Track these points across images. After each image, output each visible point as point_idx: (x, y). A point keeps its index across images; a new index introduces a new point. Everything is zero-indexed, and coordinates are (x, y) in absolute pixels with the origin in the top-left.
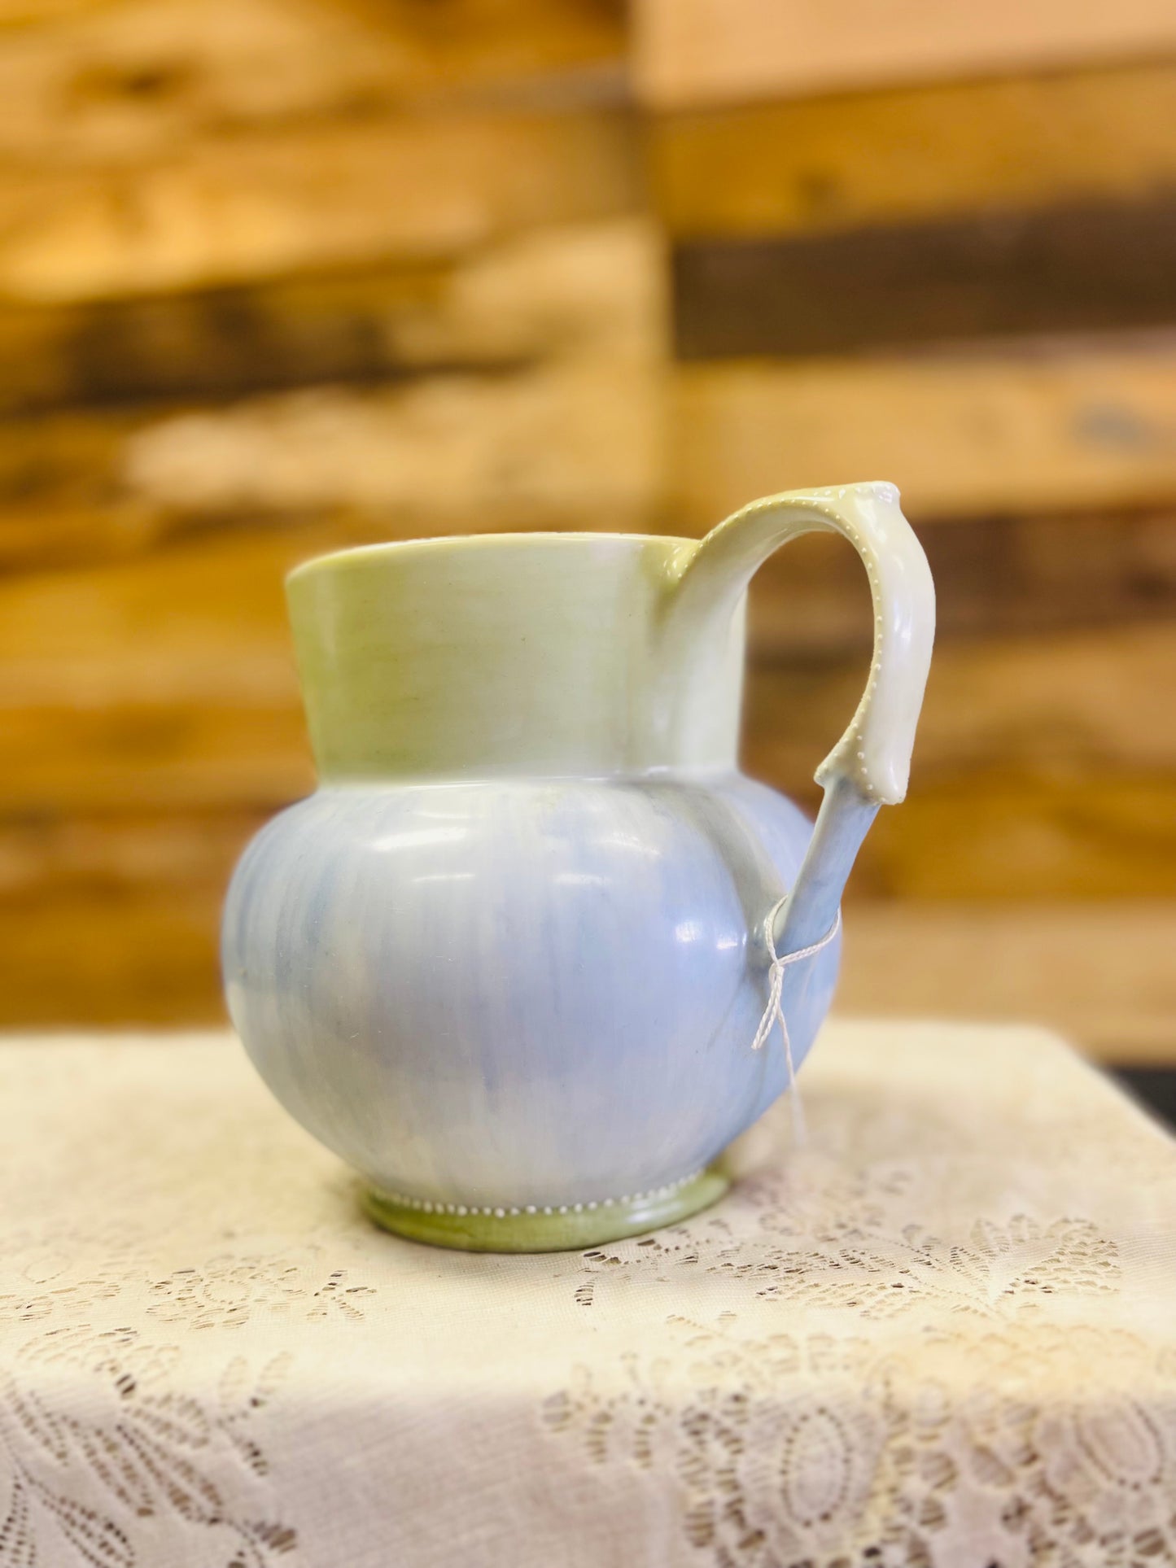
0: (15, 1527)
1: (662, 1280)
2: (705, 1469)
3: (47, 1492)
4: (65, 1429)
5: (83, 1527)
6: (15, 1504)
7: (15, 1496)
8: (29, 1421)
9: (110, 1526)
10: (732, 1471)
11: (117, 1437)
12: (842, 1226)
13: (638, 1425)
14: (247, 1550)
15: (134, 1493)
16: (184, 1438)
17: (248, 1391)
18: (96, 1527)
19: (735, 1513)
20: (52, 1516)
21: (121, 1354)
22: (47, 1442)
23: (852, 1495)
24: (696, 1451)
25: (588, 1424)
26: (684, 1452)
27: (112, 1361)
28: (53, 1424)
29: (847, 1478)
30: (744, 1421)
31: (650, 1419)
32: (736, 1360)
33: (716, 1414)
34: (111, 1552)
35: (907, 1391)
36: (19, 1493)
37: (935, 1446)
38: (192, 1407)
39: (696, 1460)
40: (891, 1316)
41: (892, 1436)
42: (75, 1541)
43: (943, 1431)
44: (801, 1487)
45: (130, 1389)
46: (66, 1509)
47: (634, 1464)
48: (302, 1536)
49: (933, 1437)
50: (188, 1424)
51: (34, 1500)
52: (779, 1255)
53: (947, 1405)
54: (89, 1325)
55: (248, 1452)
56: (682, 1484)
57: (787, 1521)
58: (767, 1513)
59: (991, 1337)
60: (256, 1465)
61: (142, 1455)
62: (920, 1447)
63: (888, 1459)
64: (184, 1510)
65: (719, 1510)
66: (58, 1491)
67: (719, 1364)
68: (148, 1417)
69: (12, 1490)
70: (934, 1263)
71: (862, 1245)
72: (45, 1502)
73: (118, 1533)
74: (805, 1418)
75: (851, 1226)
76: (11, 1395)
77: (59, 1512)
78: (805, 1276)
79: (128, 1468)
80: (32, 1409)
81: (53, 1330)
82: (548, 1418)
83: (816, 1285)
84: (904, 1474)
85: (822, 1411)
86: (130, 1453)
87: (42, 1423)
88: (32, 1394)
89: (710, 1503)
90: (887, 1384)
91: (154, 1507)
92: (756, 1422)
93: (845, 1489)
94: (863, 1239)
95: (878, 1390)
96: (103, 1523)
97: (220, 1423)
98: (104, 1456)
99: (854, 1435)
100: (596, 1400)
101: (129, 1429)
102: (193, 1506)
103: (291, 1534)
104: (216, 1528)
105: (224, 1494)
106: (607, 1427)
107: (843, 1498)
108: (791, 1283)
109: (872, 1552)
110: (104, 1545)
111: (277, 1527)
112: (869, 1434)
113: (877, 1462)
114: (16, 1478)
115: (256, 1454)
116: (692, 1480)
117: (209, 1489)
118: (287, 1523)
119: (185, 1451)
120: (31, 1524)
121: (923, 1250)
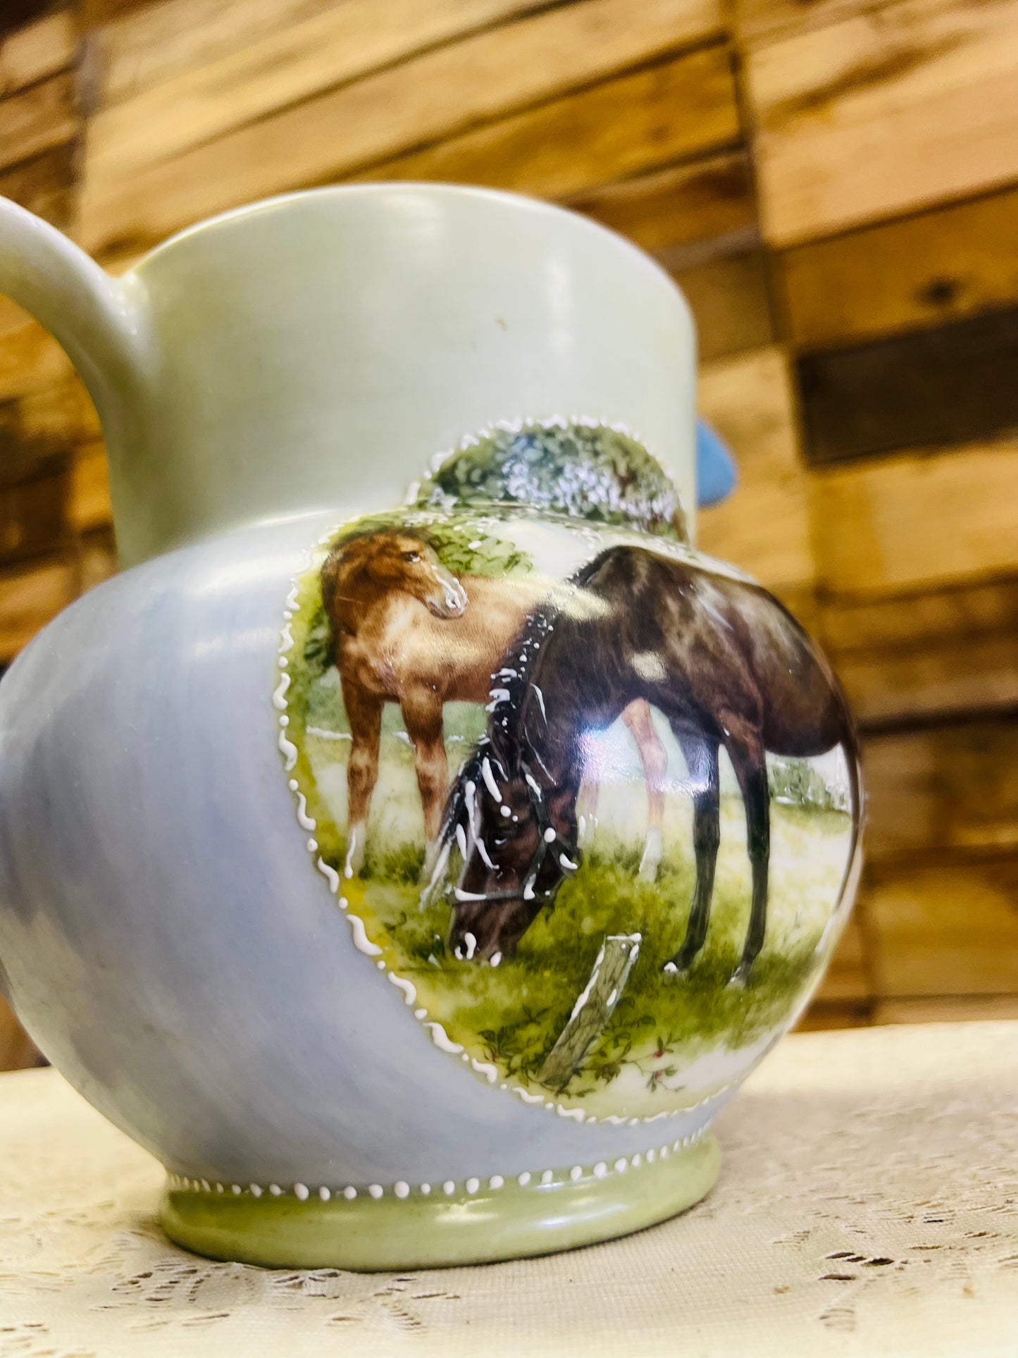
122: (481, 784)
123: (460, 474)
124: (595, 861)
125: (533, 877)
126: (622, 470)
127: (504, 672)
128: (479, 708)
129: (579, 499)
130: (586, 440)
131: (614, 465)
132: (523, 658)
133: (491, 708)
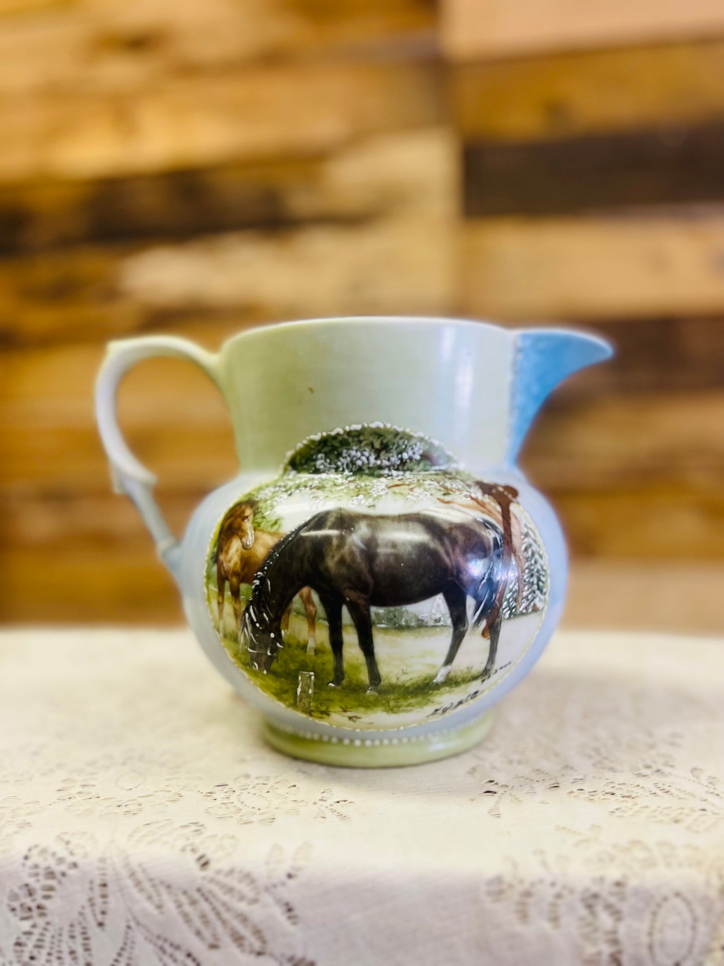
0: (125, 954)
1: (543, 803)
2: (596, 930)
3: (148, 931)
4: (162, 889)
5: (171, 956)
6: (126, 938)
7: (127, 933)
8: (138, 884)
9: (189, 955)
10: (615, 932)
11: (197, 896)
12: (648, 767)
13: (551, 900)
15: (207, 933)
16: (242, 898)
17: (284, 868)
18: (180, 956)
19: (615, 961)
20: (150, 947)
21: (197, 840)
22: (150, 898)
23: (696, 950)
25: (516, 898)
26: (582, 919)
27: (192, 845)
28: (154, 886)
29: (693, 939)
30: (623, 900)
31: (559, 896)
32: (612, 858)
33: (604, 894)
36: (129, 931)
38: (248, 877)
39: (589, 924)
40: (706, 830)
42: (165, 964)
44: (662, 944)
45: (206, 864)
46: (160, 943)
47: (547, 926)
50: (244, 888)
51: (139, 936)
52: (613, 785)
54: (170, 819)
55: (285, 908)
56: (580, 940)
58: (638, 961)
60: (290, 918)
61: (214, 909)
63: (722, 928)
64: (241, 946)
65: (604, 958)
66: (156, 931)
67: (601, 860)
68: (218, 883)
69: (123, 928)
70: (721, 795)
71: (667, 780)
72: (146, 938)
73: (194, 960)
75: (655, 767)
76: (127, 865)
77: (155, 945)
78: (636, 800)
79: (203, 917)
80: (140, 876)
81: (148, 822)
82: (489, 893)
83: (646, 807)
86: (205, 907)
87: (147, 885)
88: (140, 865)
89: (599, 954)
90: (721, 877)
91: (220, 943)
92: (632, 900)
93: (691, 946)
94: (666, 776)
95: (716, 880)
96: (185, 953)
97: (267, 889)
98: (188, 908)
99: (699, 911)
100: (521, 882)
101: (205, 891)
102: (246, 943)
104: (262, 959)
105: (267, 935)
106: (530, 901)
107: (690, 951)
108: (629, 805)
111: (303, 960)
112: (709, 911)
115: (290, 910)
116: (587, 937)
117: (257, 932)
118: (311, 957)
119: (242, 907)
120: (136, 952)
121: (710, 785)
122: (250, 615)
123: (298, 461)
124: (289, 646)
125: (269, 648)
126: (377, 445)
127: (259, 573)
129: (350, 466)
130: (354, 437)
131: (372, 445)
132: (266, 568)
133: (253, 587)
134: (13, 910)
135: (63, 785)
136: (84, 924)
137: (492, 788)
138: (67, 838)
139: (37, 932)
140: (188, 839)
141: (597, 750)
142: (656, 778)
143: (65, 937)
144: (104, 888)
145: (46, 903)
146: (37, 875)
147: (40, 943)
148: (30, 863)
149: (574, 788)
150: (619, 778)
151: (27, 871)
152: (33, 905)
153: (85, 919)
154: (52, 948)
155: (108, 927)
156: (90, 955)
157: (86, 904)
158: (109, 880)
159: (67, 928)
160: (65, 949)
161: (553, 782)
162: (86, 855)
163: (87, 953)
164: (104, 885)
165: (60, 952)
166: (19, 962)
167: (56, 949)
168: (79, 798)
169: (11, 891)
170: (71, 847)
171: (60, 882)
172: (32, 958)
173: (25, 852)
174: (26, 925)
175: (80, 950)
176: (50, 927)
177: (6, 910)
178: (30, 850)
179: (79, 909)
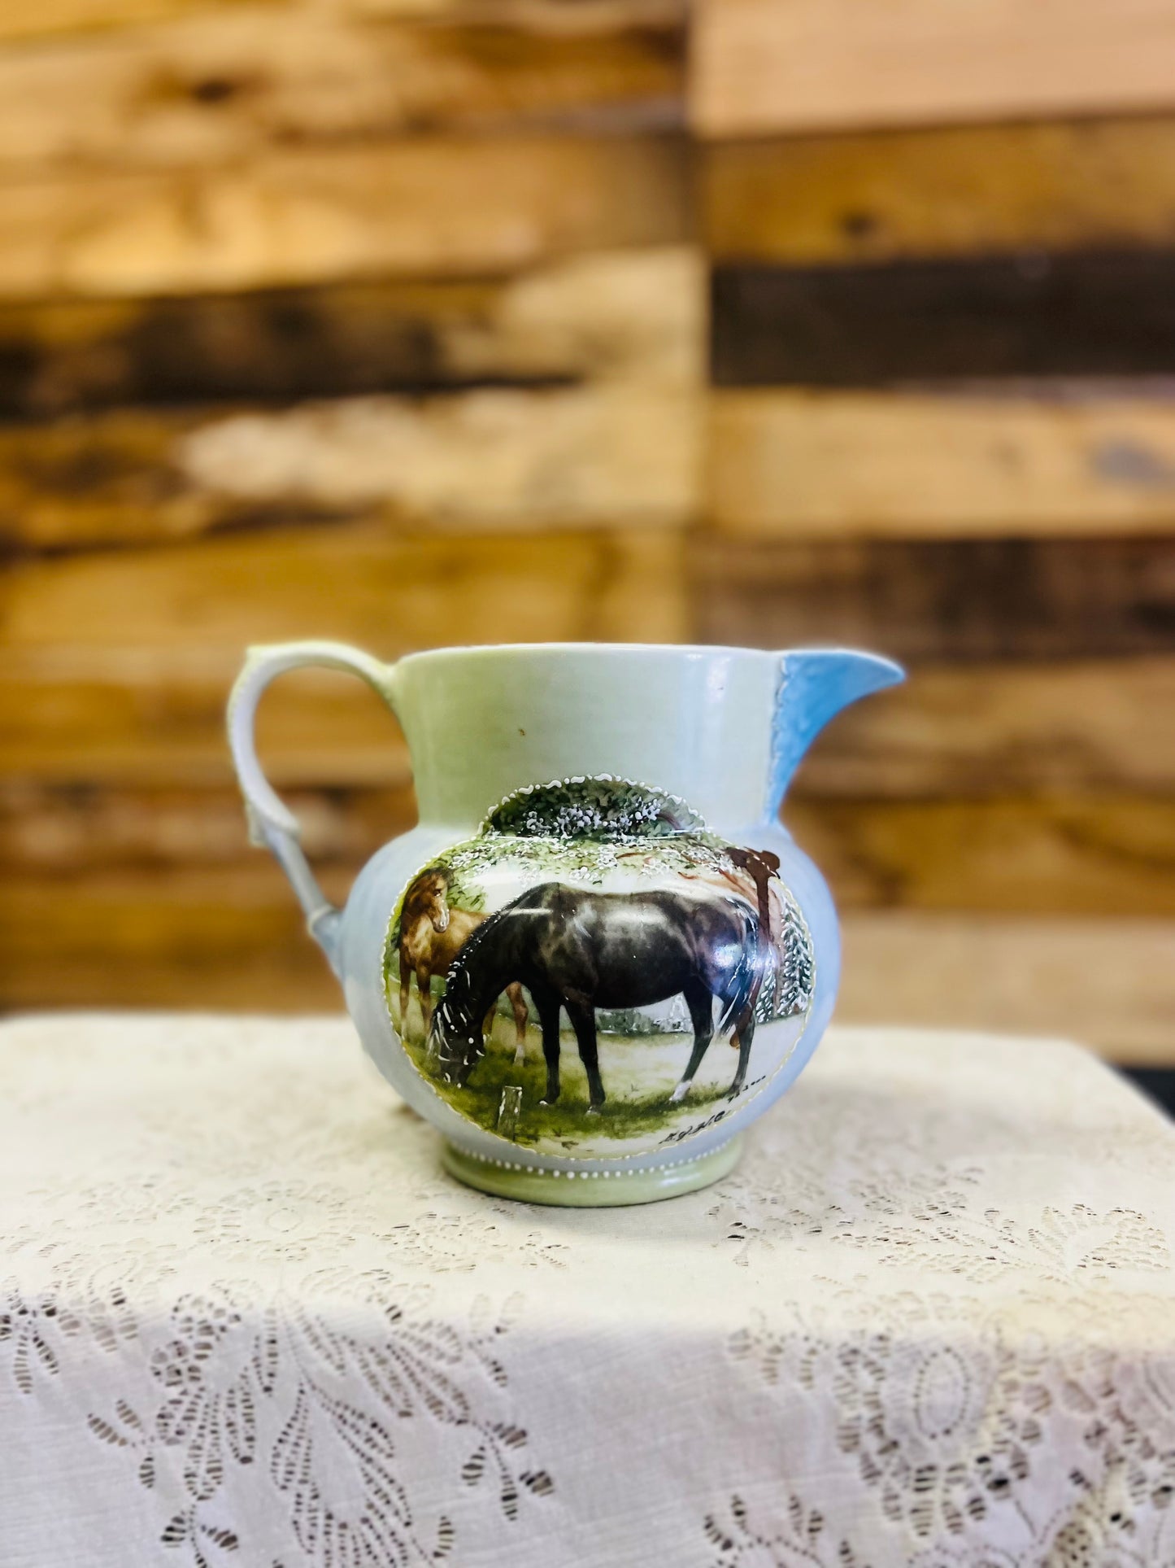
0: (297, 1425)
1: (800, 1250)
2: (855, 1391)
3: (326, 1396)
4: (344, 1346)
5: (353, 1426)
6: (299, 1406)
7: (299, 1399)
8: (315, 1340)
10: (876, 1393)
11: (386, 1353)
12: (934, 1208)
13: (804, 1356)
14: (487, 1446)
15: (397, 1398)
16: (441, 1356)
17: (495, 1321)
18: (364, 1426)
19: (877, 1428)
20: (328, 1416)
21: (385, 1289)
22: (329, 1356)
23: (968, 1415)
24: (848, 1377)
25: (764, 1354)
26: (839, 1378)
27: (379, 1294)
28: (334, 1342)
29: (966, 1402)
30: (887, 1356)
31: (813, 1352)
32: (876, 1310)
33: (864, 1349)
34: (374, 1446)
35: (1015, 1338)
36: (303, 1397)
37: (1037, 1380)
38: (448, 1331)
39: (847, 1384)
40: (990, 1281)
41: (1002, 1371)
42: (345, 1437)
43: (1043, 1368)
44: (930, 1407)
45: (398, 1315)
47: (799, 1387)
48: (532, 1435)
49: (1034, 1373)
50: (444, 1344)
51: (313, 1401)
52: (887, 1230)
53: (1045, 1348)
54: (348, 1266)
55: (492, 1368)
56: (836, 1403)
57: (917, 1434)
58: (902, 1427)
59: (1075, 1300)
60: (498, 1379)
61: (407, 1369)
62: (1024, 1380)
63: (999, 1390)
64: (438, 1412)
65: (865, 1423)
66: (335, 1396)
67: (864, 1312)
68: (412, 1338)
69: (295, 1393)
70: (1016, 1242)
71: (954, 1224)
72: (323, 1405)
73: (381, 1431)
74: (934, 1355)
75: (942, 1209)
76: (301, 1318)
77: (334, 1413)
78: (913, 1247)
79: (394, 1378)
80: (318, 1330)
81: (320, 1270)
82: (732, 1349)
83: (924, 1255)
84: (1009, 1400)
85: (948, 1350)
86: (398, 1368)
87: (325, 1341)
88: (318, 1318)
89: (858, 1418)
90: (999, 1331)
91: (412, 1410)
92: (896, 1356)
93: (963, 1410)
94: (954, 1219)
95: (992, 1335)
96: (370, 1422)
97: (471, 1345)
98: (375, 1368)
99: (973, 1370)
100: (770, 1336)
101: (397, 1348)
102: (444, 1409)
103: (523, 1434)
104: (462, 1427)
105: (470, 1399)
106: (779, 1357)
107: (962, 1417)
108: (904, 1253)
109: (983, 1460)
110: (369, 1440)
111: (513, 1428)
112: (984, 1369)
113: (990, 1390)
114: (301, 1384)
115: (498, 1370)
116: (843, 1399)
117: (459, 1396)
118: (520, 1426)
119: (442, 1366)
120: (310, 1422)
121: (1005, 1230)
122: (443, 1014)
123: (501, 819)
124: (492, 1053)
125: (466, 1057)
126: (604, 802)
127: (456, 963)
128: (442, 979)
129: (570, 827)
130: (573, 791)
131: (598, 801)
132: (464, 957)
133: (448, 980)
134: (158, 1373)
135: (198, 1226)
136: (247, 1389)
137: (739, 1231)
138: (225, 1286)
139: (187, 1400)
140: (373, 1288)
141: (872, 1187)
142: (943, 1222)
143: (222, 1406)
144: (273, 1345)
145: (200, 1364)
146: (189, 1330)
147: (190, 1414)
148: (181, 1315)
149: (840, 1233)
150: (894, 1221)
151: (179, 1325)
152: (183, 1367)
153: (247, 1383)
154: (205, 1420)
155: (275, 1393)
156: (253, 1427)
157: (251, 1365)
158: (278, 1335)
159: (225, 1394)
160: (222, 1420)
161: (814, 1225)
162: (250, 1306)
163: (248, 1425)
164: (273, 1342)
165: (215, 1424)
166: (163, 1438)
167: (210, 1420)
168: (224, 1241)
169: (157, 1350)
170: (231, 1296)
171: (218, 1339)
172: (179, 1433)
173: (174, 1304)
174: (174, 1393)
175: (240, 1421)
176: (203, 1394)
177: (150, 1373)
178: (180, 1300)
179: (242, 1372)
